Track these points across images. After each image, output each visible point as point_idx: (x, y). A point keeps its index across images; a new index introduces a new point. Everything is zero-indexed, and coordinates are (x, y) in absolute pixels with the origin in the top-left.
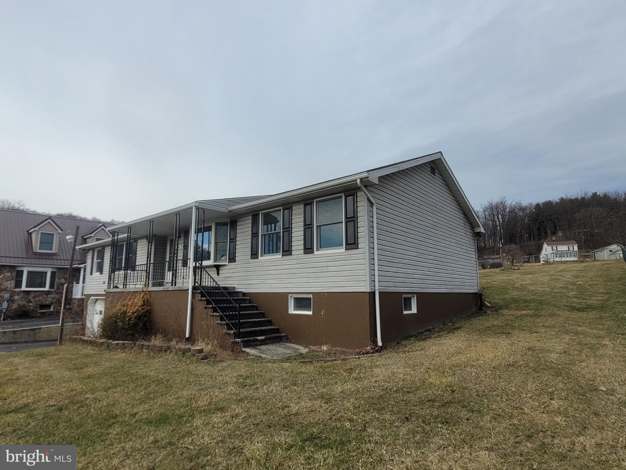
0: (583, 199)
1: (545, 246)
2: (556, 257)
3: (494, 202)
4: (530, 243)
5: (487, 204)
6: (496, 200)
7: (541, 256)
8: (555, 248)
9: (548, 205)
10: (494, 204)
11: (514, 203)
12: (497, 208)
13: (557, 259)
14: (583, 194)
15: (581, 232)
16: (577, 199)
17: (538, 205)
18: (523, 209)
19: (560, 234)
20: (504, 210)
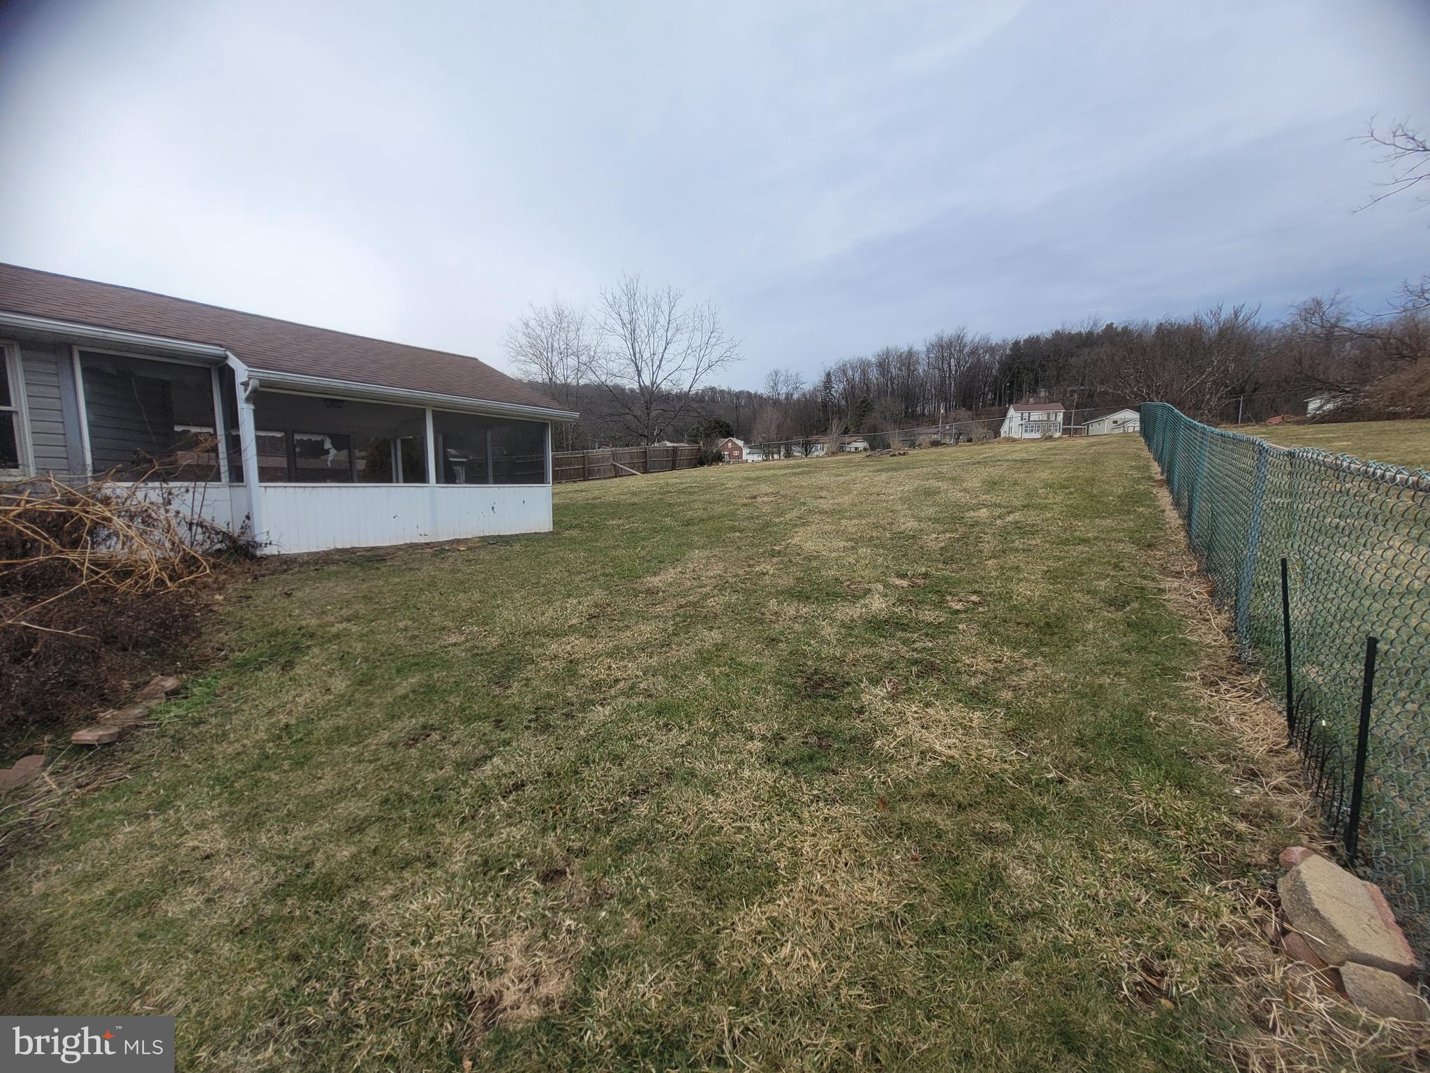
0: (1090, 334)
1: (1012, 412)
2: (1026, 431)
3: (945, 336)
4: (993, 408)
5: (934, 339)
6: (949, 331)
7: (1002, 431)
8: (1026, 415)
9: (1033, 342)
10: (945, 339)
11: (977, 340)
12: (950, 345)
13: (1026, 436)
14: (1091, 323)
15: (1075, 391)
16: (1080, 334)
17: (1016, 344)
18: (992, 350)
19: (1043, 394)
20: (961, 351)
